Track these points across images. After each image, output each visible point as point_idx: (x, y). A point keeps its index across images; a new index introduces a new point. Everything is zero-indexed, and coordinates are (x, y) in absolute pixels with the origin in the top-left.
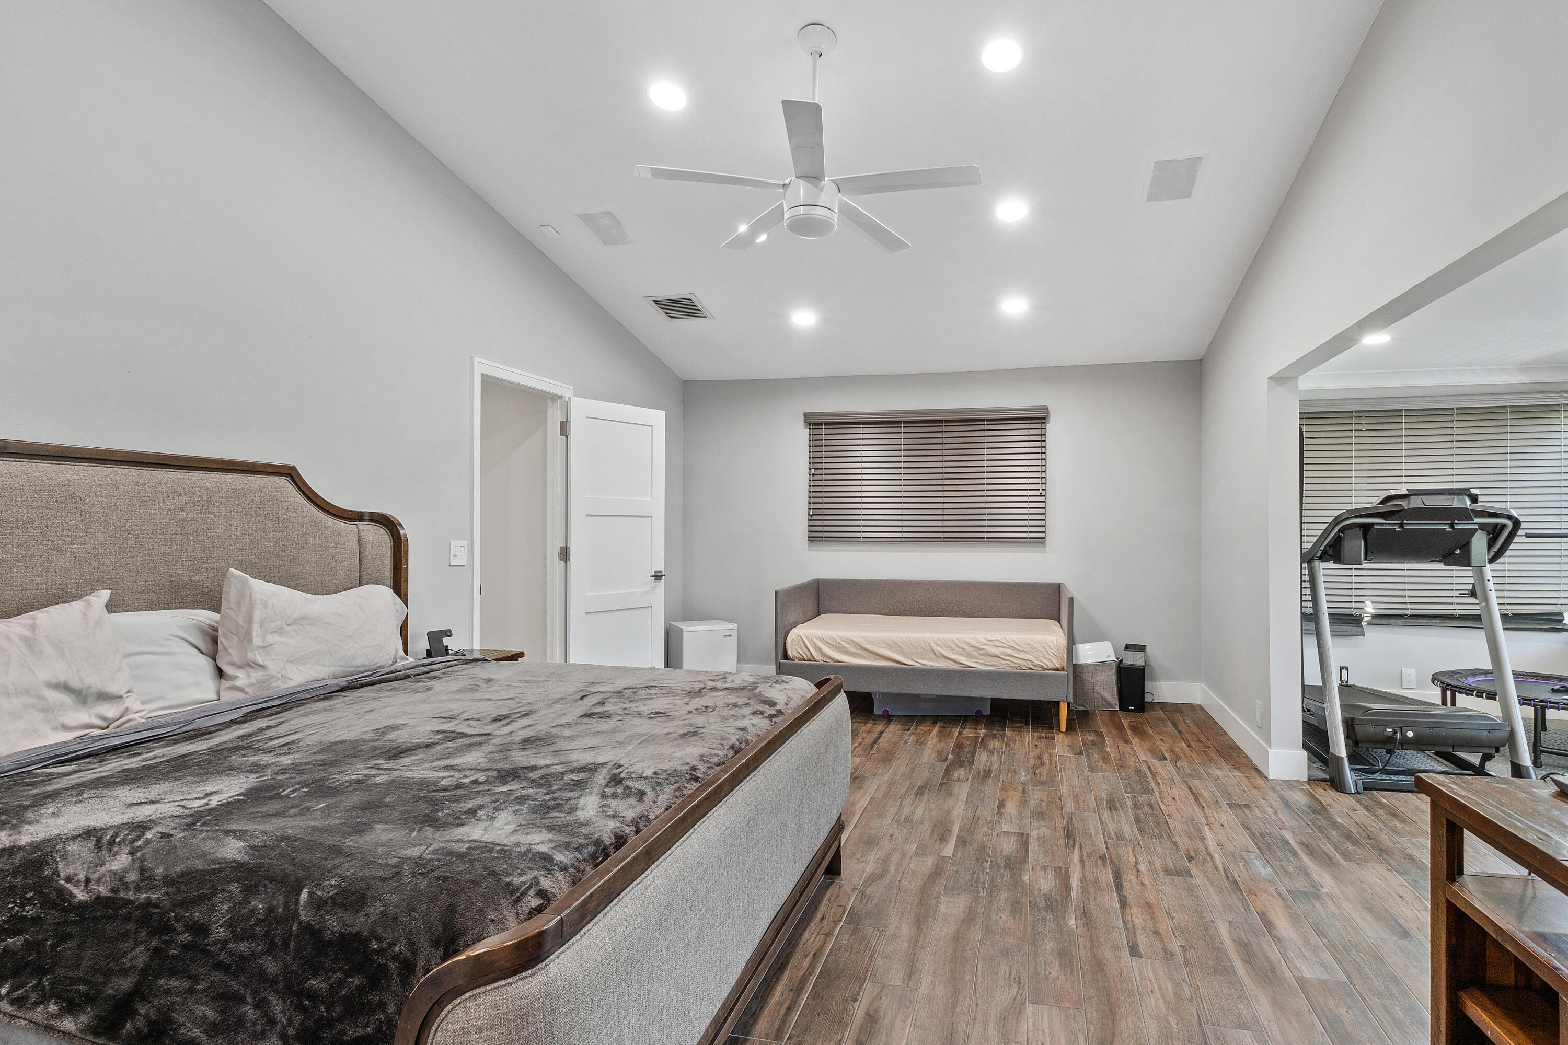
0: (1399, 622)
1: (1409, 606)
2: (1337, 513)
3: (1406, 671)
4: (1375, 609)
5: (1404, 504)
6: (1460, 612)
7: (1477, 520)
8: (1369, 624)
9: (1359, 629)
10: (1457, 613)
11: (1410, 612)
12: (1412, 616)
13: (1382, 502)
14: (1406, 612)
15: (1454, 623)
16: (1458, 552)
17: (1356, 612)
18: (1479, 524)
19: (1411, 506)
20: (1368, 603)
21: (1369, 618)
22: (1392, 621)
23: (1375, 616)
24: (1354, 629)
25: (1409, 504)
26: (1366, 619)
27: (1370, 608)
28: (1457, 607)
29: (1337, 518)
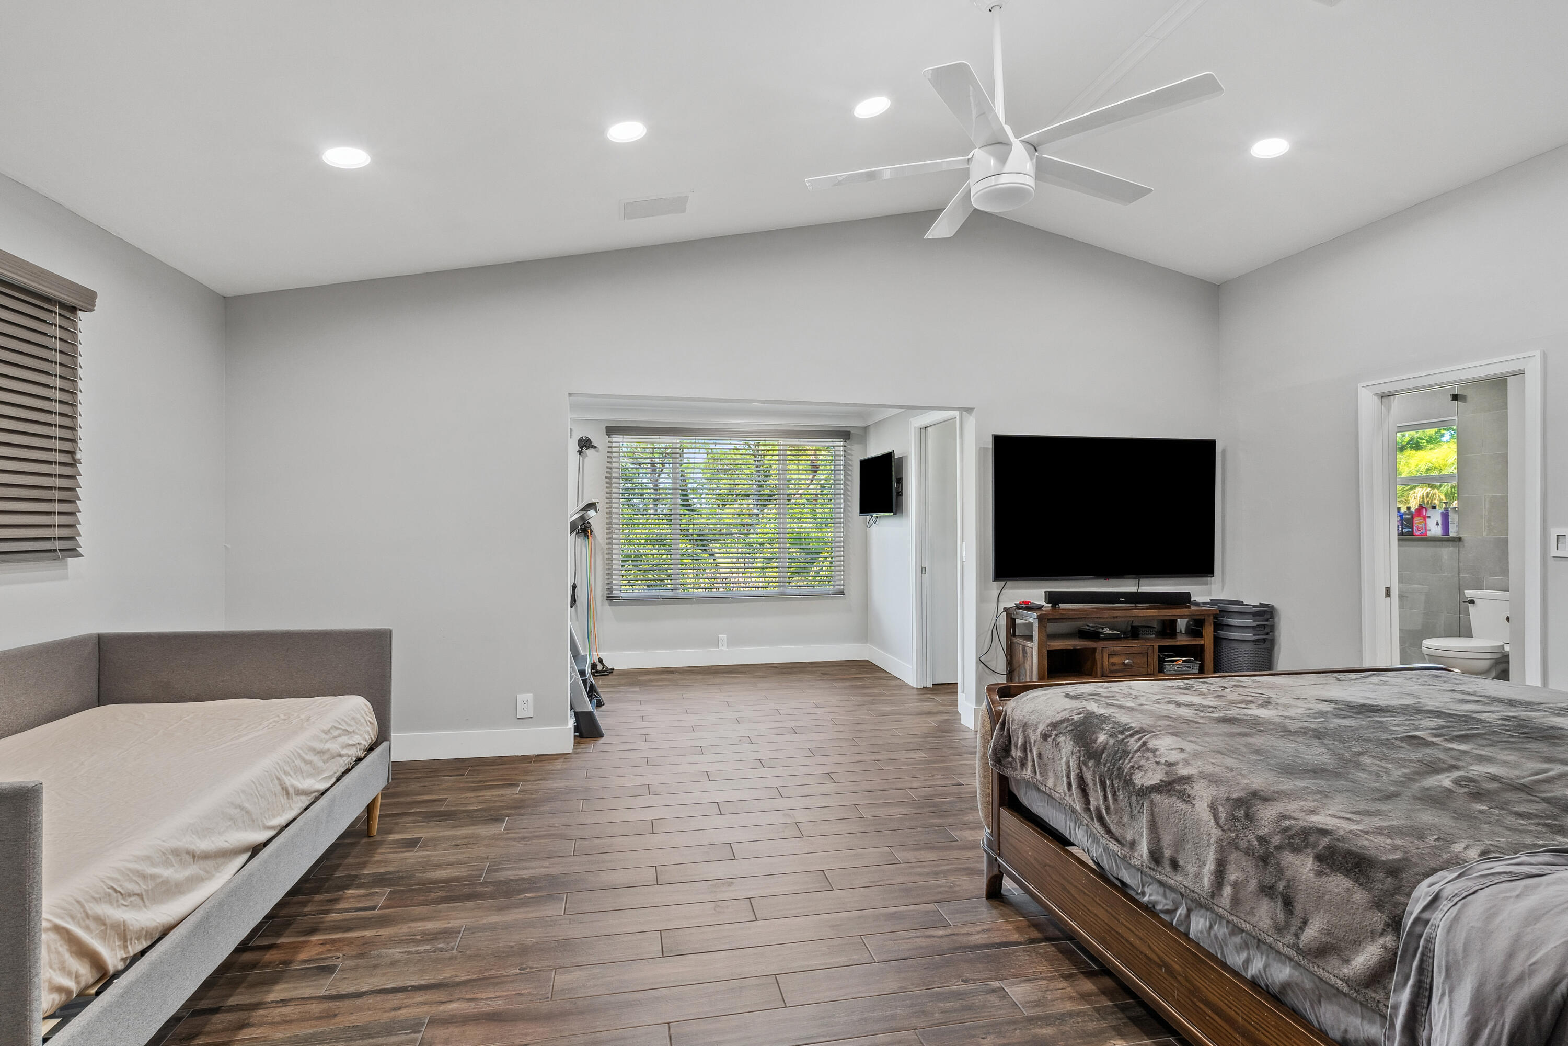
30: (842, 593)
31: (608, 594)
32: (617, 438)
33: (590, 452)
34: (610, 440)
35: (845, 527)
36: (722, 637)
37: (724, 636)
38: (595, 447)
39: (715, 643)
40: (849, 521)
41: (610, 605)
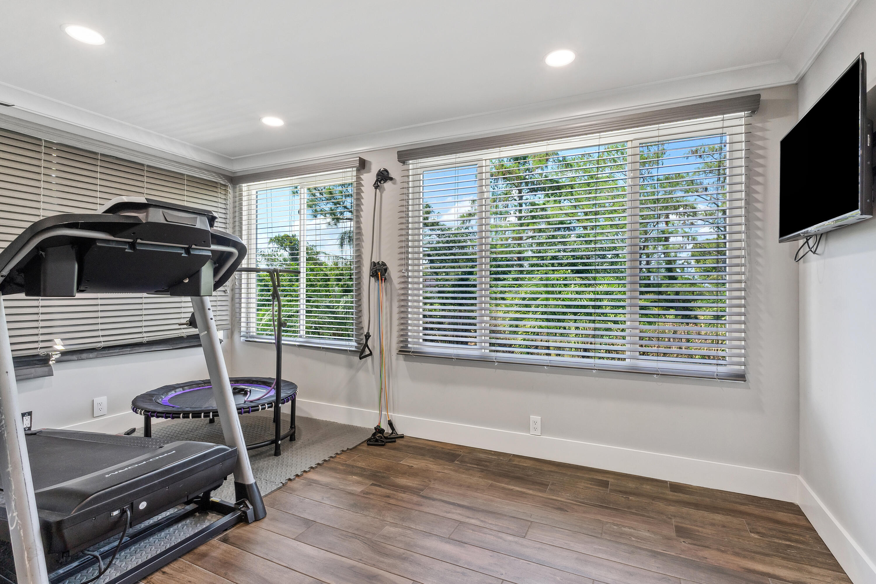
0: (91, 355)
1: (102, 339)
2: (36, 219)
3: (97, 400)
4: (64, 346)
5: (141, 216)
6: (147, 339)
7: (214, 247)
8: (58, 361)
9: (46, 369)
10: (145, 340)
11: (102, 345)
12: (104, 348)
13: (108, 211)
14: (99, 345)
15: (143, 349)
16: (186, 281)
17: (42, 352)
18: (213, 251)
19: (151, 220)
20: (58, 341)
21: (57, 356)
22: (84, 355)
23: (63, 353)
24: (40, 370)
25: (147, 216)
26: (54, 357)
27: (59, 346)
28: (145, 335)
29: (35, 224)
30: (741, 377)
31: (402, 347)
32: (412, 164)
33: (387, 185)
34: (405, 167)
35: (748, 265)
36: (535, 418)
37: (538, 418)
38: (391, 179)
39: (526, 426)
40: (759, 255)
41: (405, 360)
